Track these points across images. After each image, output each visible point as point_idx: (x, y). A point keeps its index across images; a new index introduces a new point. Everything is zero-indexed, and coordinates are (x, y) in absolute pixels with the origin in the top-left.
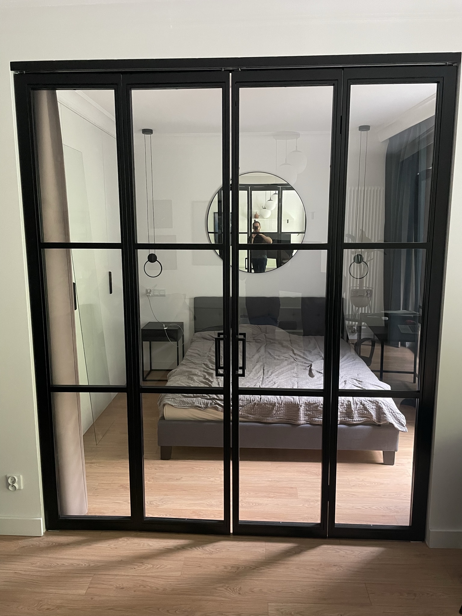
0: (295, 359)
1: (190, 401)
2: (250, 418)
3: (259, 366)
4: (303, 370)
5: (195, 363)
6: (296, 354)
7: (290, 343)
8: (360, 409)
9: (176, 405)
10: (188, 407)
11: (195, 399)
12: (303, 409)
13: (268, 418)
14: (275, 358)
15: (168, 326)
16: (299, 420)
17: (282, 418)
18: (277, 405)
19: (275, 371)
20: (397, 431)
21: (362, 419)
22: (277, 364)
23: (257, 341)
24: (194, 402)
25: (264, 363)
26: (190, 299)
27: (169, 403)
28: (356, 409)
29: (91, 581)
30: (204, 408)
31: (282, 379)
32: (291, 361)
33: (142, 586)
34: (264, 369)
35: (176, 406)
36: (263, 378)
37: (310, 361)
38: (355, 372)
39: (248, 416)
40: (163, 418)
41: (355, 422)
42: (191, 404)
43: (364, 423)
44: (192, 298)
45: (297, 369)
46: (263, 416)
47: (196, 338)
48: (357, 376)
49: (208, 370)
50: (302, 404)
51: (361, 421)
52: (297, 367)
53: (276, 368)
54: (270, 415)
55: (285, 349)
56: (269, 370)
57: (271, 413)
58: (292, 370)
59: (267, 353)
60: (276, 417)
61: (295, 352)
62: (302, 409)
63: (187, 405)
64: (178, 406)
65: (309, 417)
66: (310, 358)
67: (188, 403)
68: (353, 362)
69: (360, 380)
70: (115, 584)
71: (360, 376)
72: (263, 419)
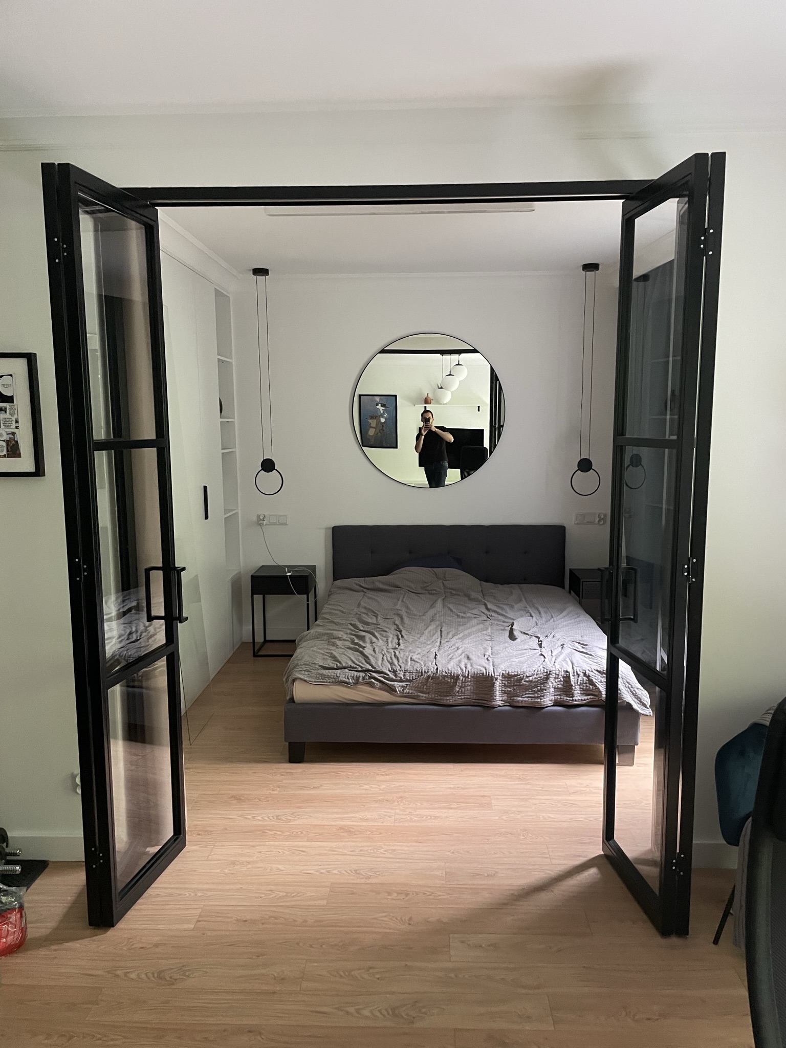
0: (489, 617)
1: (333, 674)
2: (422, 698)
3: (435, 627)
4: (501, 632)
5: (337, 624)
6: (491, 609)
7: (481, 594)
8: (583, 683)
9: (311, 680)
10: (329, 682)
11: (339, 671)
12: (500, 683)
13: (448, 698)
14: (458, 616)
15: (292, 571)
16: (494, 700)
17: (469, 697)
18: (461, 678)
19: (459, 632)
20: (637, 714)
21: (586, 698)
22: (461, 624)
23: (430, 592)
24: (338, 675)
25: (441, 623)
26: (327, 529)
27: (302, 677)
28: (577, 683)
29: (201, 913)
30: (354, 683)
31: (468, 643)
32: (483, 619)
33: (273, 917)
34: (441, 631)
35: (312, 682)
36: (440, 642)
37: (511, 619)
38: (578, 633)
39: (419, 696)
40: (292, 700)
41: (576, 703)
42: (334, 678)
43: (588, 704)
44: (329, 528)
45: (491, 630)
46: (440, 695)
47: (336, 590)
48: (580, 638)
49: (357, 632)
50: (499, 677)
51: (585, 700)
52: (491, 628)
53: (460, 629)
54: (452, 694)
55: (474, 603)
56: (450, 632)
57: (453, 690)
58: (483, 631)
59: (447, 609)
60: (460, 696)
61: (489, 606)
62: (498, 684)
63: (328, 681)
64: (315, 682)
65: (509, 695)
66: (511, 614)
67: (329, 677)
68: (575, 620)
69: (585, 643)
70: (235, 916)
71: (585, 638)
72: (441, 699)
